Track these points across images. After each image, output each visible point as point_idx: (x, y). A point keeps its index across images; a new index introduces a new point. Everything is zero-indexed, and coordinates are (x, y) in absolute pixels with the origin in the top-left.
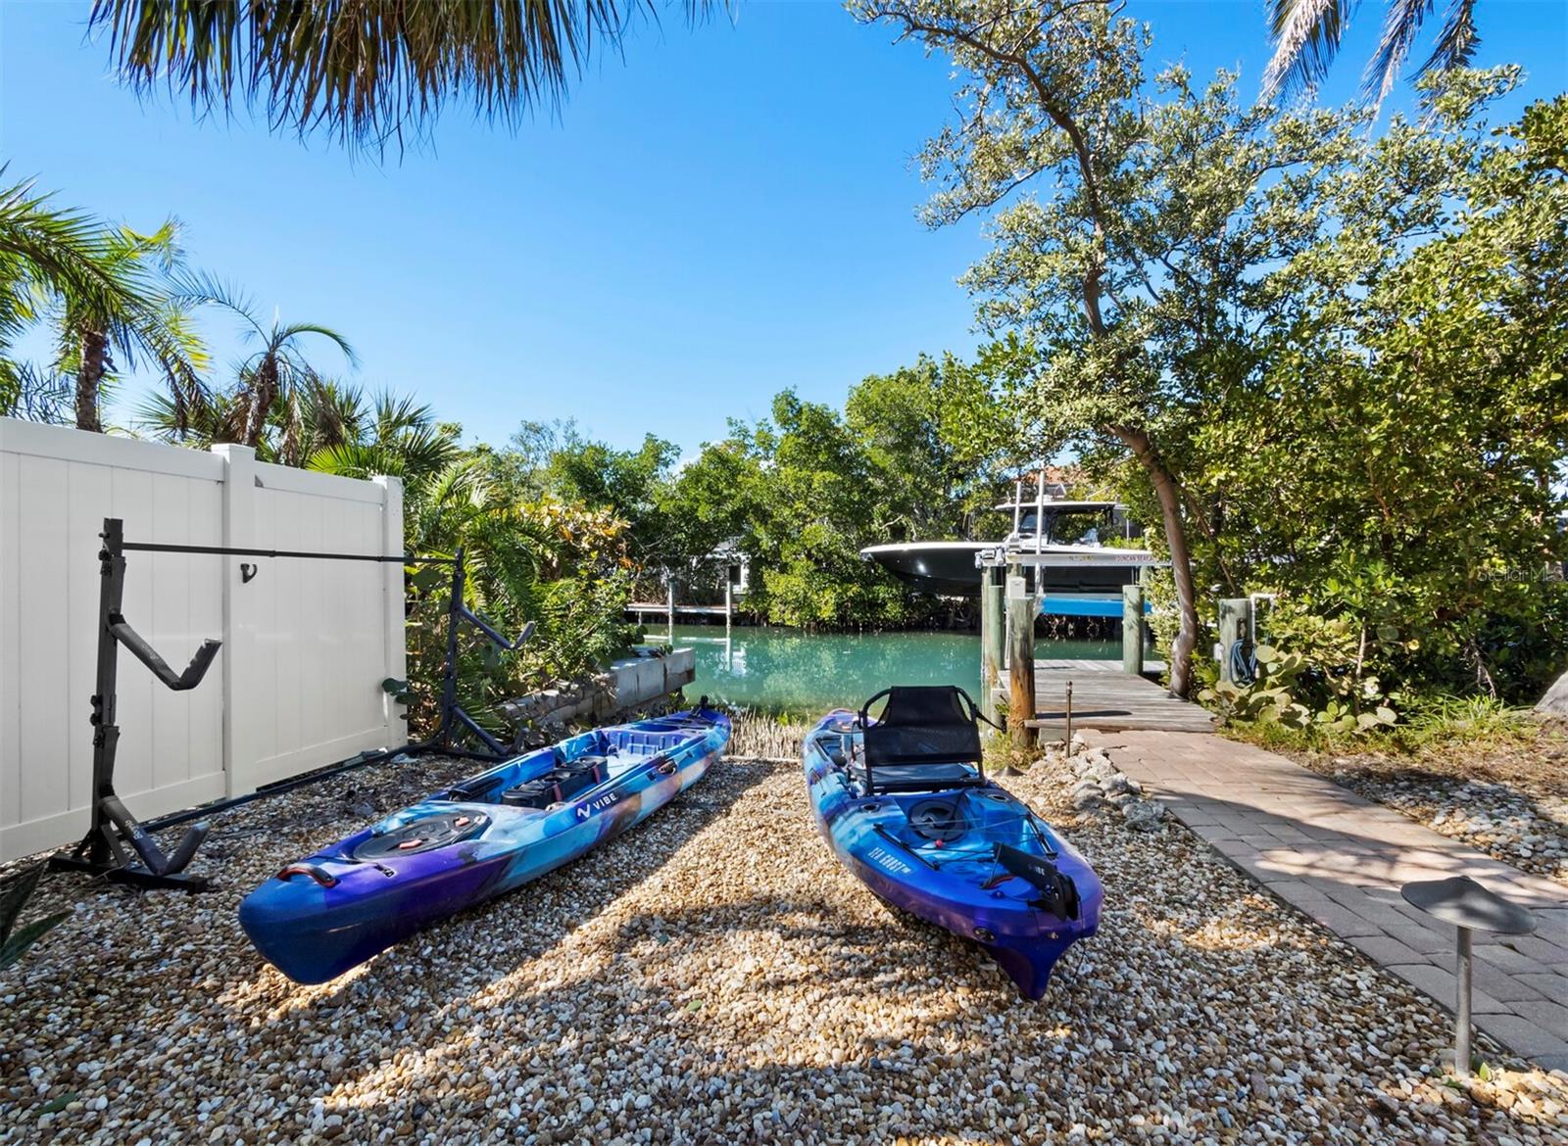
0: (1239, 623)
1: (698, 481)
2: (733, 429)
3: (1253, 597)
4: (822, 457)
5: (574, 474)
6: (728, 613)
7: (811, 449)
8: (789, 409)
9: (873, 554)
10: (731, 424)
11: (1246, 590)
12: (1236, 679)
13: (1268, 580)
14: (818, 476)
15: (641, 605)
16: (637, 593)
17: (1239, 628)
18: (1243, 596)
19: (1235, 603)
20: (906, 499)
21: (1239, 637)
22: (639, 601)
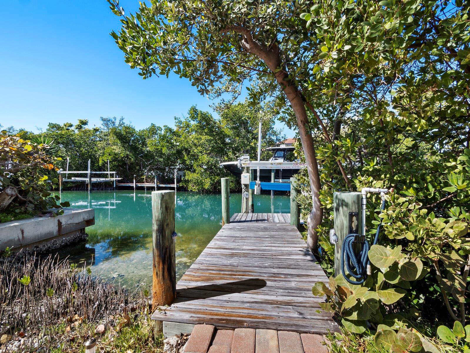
0: (351, 215)
1: (163, 139)
2: (177, 121)
3: (364, 191)
4: (206, 131)
5: (117, 136)
6: (176, 186)
7: (202, 128)
8: (194, 113)
9: (224, 165)
10: (175, 119)
11: (358, 184)
12: (347, 272)
13: (376, 175)
14: (203, 137)
15: (148, 184)
16: (146, 180)
17: (351, 221)
18: (355, 189)
19: (348, 196)
20: (238, 146)
21: (351, 231)
22: (147, 182)
